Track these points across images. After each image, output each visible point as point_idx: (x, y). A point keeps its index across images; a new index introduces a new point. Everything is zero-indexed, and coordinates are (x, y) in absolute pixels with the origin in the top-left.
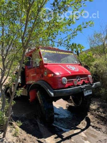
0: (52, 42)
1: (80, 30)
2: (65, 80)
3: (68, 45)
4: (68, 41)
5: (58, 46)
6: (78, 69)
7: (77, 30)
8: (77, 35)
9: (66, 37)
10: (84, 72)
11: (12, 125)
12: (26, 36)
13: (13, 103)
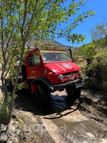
0: (52, 34)
1: (81, 20)
2: (62, 77)
3: (69, 36)
4: (69, 32)
5: (58, 38)
6: (71, 67)
7: (78, 20)
8: (78, 26)
9: (66, 28)
10: (76, 69)
11: (15, 118)
12: (25, 28)
13: (15, 96)
